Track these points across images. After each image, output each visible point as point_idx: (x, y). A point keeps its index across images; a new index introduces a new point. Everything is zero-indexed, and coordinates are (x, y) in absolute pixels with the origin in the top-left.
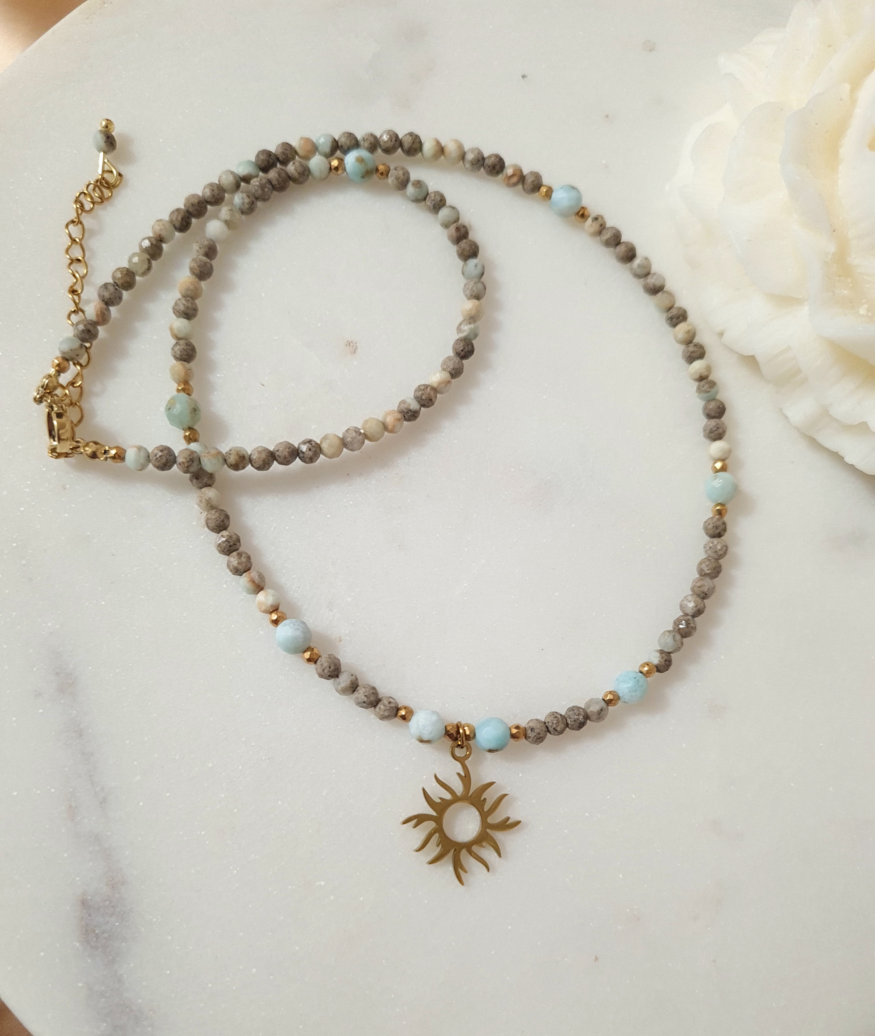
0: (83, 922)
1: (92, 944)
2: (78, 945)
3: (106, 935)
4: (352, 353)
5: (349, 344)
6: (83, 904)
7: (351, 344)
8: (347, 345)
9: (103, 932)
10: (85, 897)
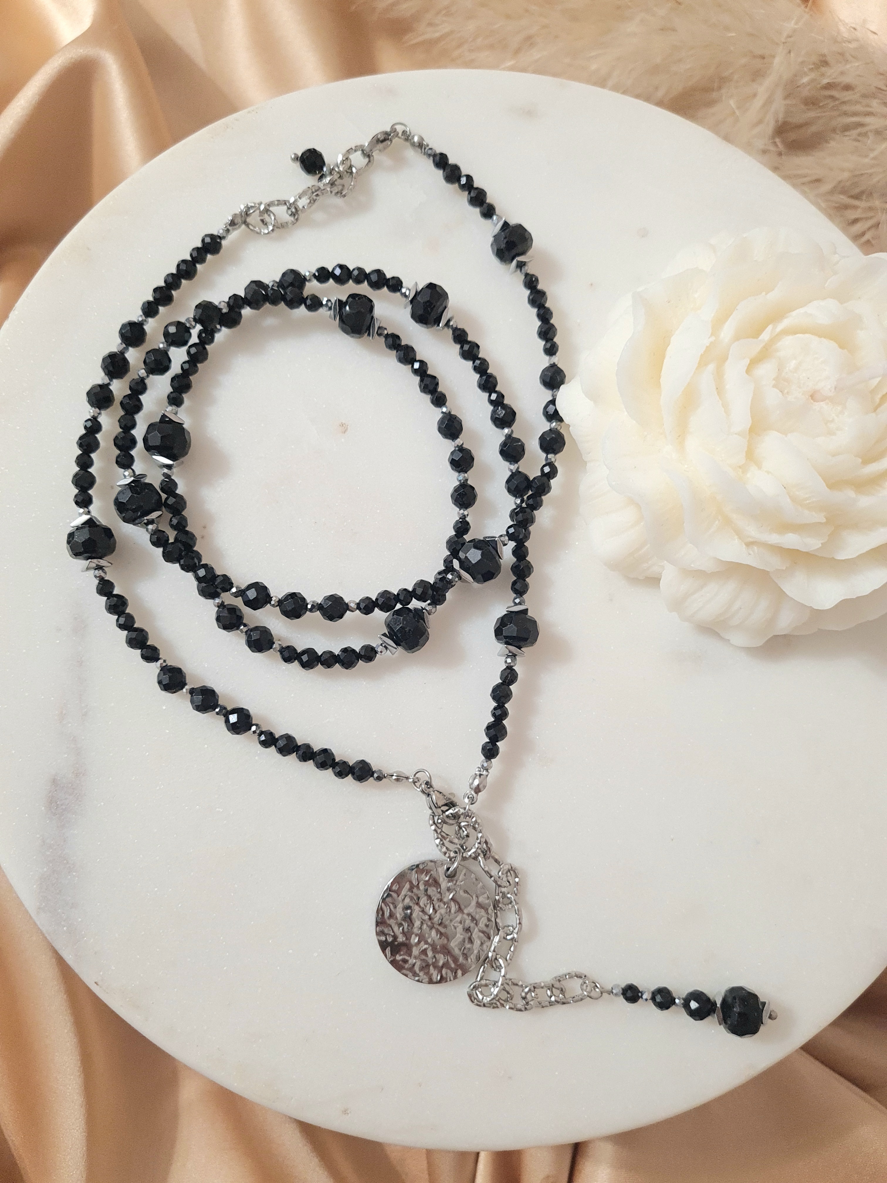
0: (50, 794)
1: (53, 810)
2: (43, 808)
3: (64, 807)
4: (342, 432)
5: (342, 425)
6: (54, 782)
7: (344, 425)
8: (340, 425)
9: (62, 805)
10: (56, 777)
